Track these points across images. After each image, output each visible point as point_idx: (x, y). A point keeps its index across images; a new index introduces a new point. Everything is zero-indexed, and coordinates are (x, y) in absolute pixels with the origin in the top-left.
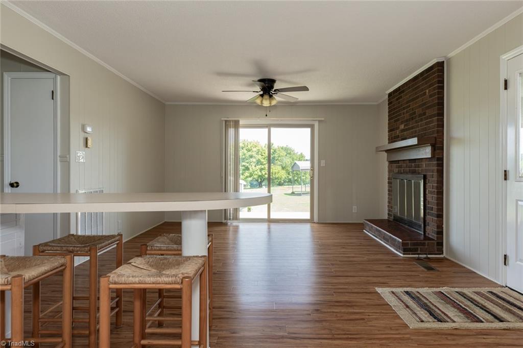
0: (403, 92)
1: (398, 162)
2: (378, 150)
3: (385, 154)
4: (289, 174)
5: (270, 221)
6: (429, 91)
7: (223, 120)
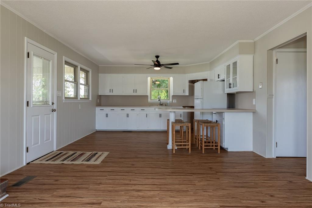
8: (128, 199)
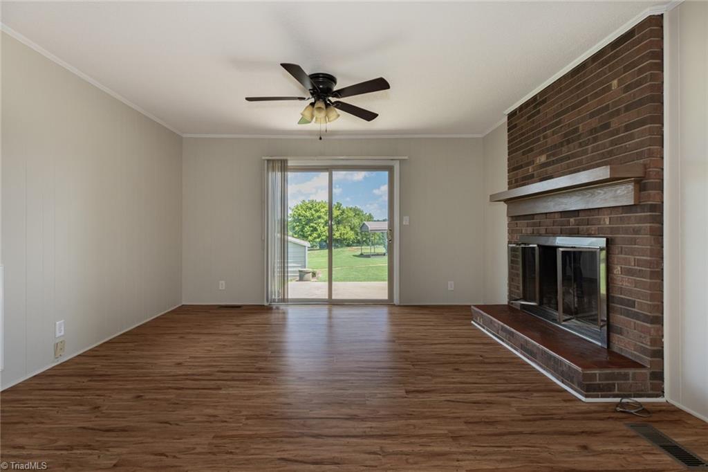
0: (544, 102)
1: (532, 216)
2: (494, 199)
3: (503, 207)
4: (357, 235)
5: (332, 303)
6: (619, 81)
7: (264, 160)
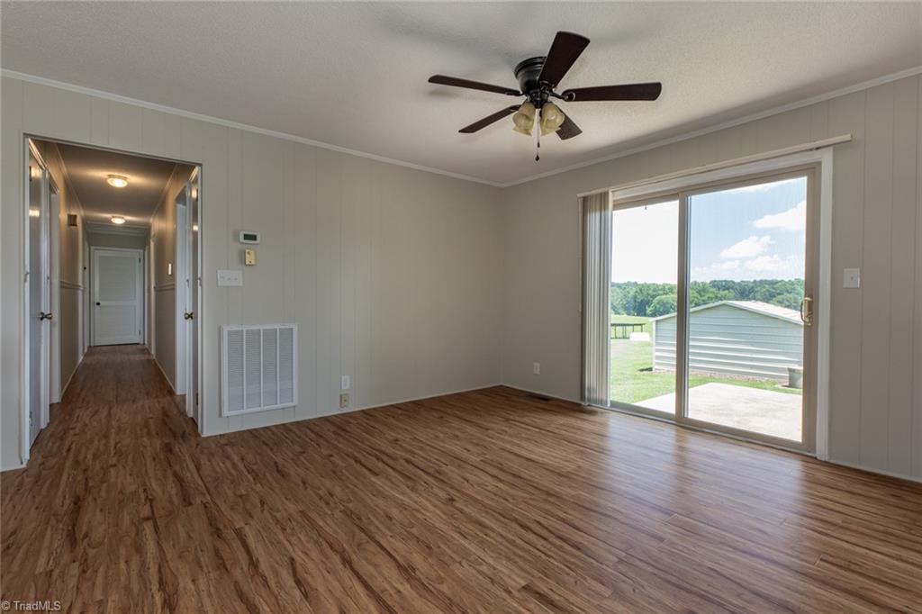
5: (682, 424)
7: (580, 198)
8: (460, 563)
